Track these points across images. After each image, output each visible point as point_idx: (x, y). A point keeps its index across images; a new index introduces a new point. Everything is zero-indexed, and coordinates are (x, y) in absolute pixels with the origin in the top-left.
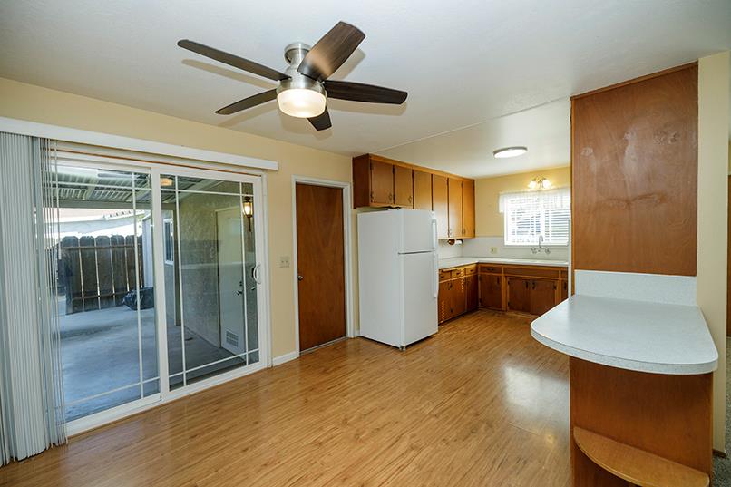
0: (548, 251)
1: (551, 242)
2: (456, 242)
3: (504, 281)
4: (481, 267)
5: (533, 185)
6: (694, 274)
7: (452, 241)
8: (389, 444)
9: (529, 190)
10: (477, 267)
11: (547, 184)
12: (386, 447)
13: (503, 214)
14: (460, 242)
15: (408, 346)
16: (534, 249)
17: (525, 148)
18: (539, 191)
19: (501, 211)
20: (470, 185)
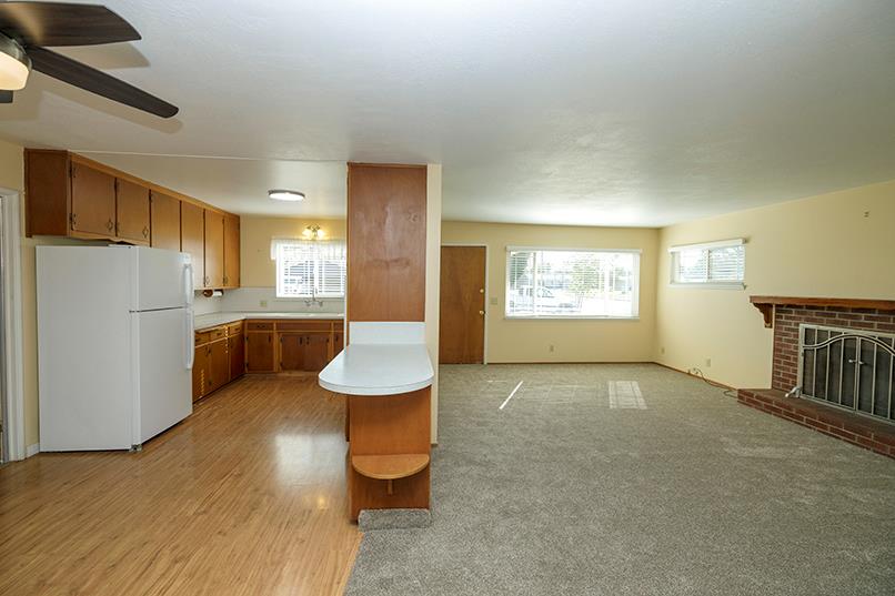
0: (321, 304)
1: (324, 295)
2: (215, 294)
3: (276, 339)
4: (248, 324)
5: (307, 233)
6: (423, 321)
7: (208, 293)
8: (137, 576)
9: (304, 238)
10: (243, 325)
11: (322, 234)
12: (133, 579)
13: (274, 261)
14: (220, 294)
15: (143, 444)
16: (307, 302)
17: (303, 195)
18: (313, 240)
19: (272, 258)
20: (234, 222)
